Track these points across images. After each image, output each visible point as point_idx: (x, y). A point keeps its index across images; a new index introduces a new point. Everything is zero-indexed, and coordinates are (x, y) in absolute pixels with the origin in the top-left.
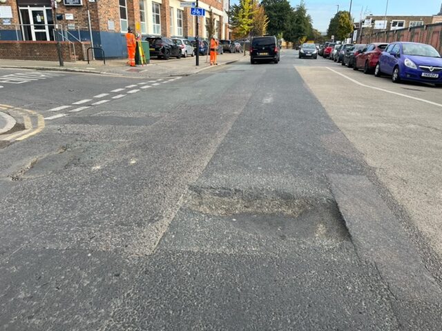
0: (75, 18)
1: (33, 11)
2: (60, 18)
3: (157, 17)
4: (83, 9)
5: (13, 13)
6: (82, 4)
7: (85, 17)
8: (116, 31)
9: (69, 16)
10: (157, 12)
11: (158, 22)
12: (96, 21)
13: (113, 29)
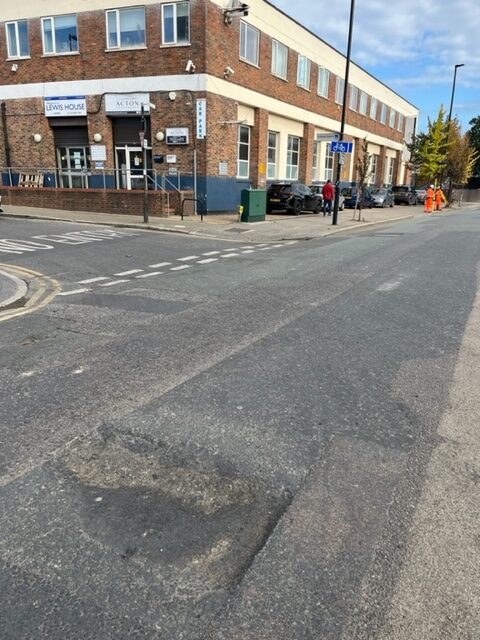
0: (178, 160)
1: (131, 152)
2: (161, 160)
3: (295, 155)
4: (188, 149)
5: (107, 154)
6: (188, 142)
7: (190, 159)
8: (230, 176)
9: (172, 159)
10: (295, 148)
11: (295, 162)
12: (203, 164)
13: (226, 173)
